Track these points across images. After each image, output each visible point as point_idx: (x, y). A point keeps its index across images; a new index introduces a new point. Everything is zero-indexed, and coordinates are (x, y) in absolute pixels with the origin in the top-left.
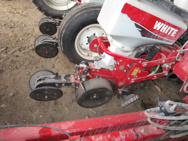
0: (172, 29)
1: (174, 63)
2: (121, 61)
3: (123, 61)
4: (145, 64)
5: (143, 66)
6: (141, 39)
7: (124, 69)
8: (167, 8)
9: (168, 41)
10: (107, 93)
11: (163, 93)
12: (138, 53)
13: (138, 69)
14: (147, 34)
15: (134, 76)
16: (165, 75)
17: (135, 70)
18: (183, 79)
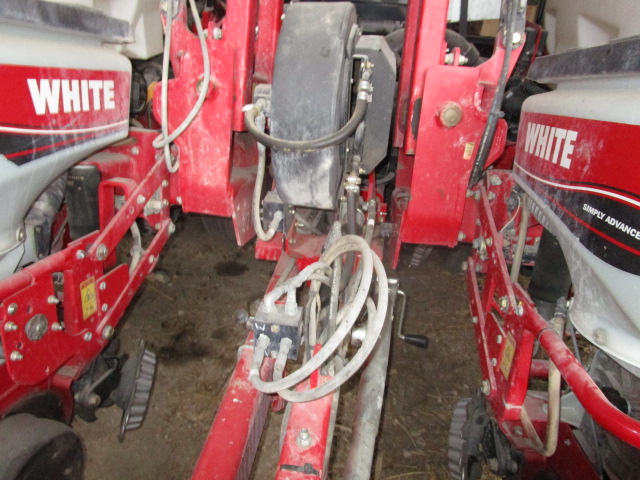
0: (96, 85)
1: (165, 183)
2: (11, 309)
3: (19, 300)
4: (100, 250)
5: (100, 259)
6: (22, 180)
7: (50, 325)
8: (28, 18)
9: (111, 129)
10: (55, 455)
11: (175, 276)
12: (38, 230)
13: (91, 281)
14: (31, 148)
15: (95, 315)
16: (169, 235)
17: (84, 293)
18: (224, 210)
